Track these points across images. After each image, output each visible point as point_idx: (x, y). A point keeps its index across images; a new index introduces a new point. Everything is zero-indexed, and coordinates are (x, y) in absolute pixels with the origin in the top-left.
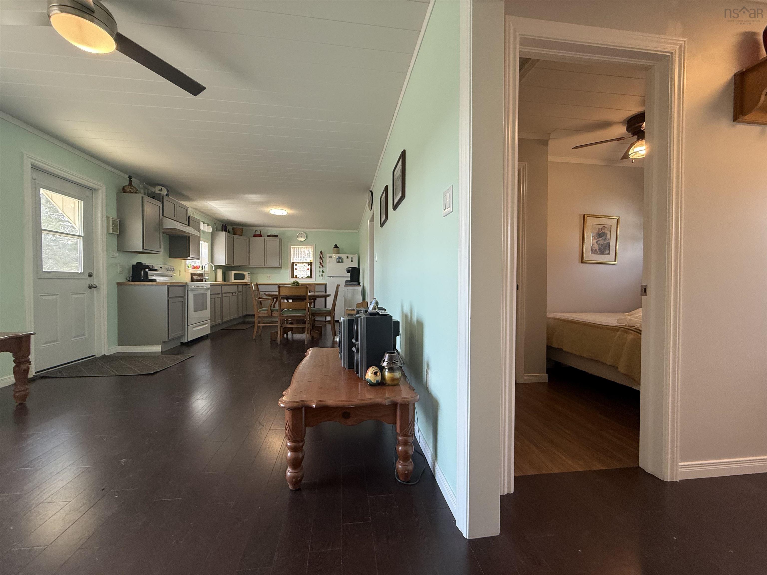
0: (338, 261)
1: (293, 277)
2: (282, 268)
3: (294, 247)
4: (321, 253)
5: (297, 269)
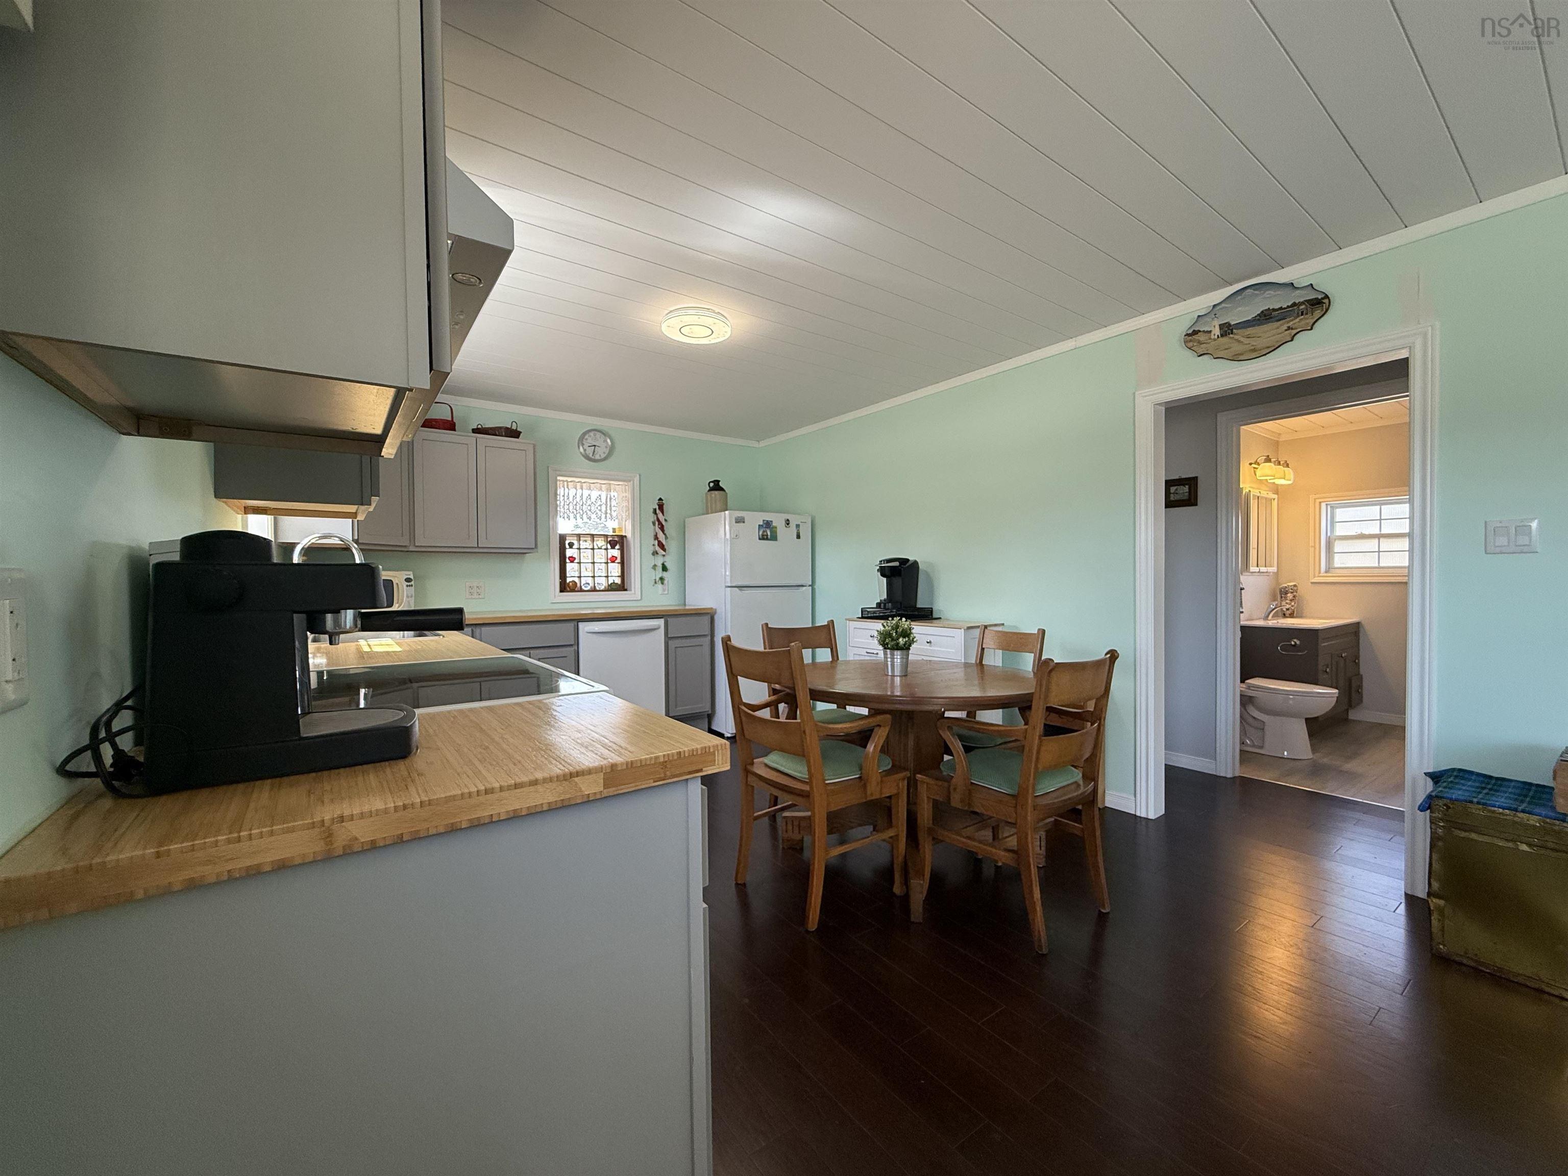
0: (763, 535)
1: (564, 587)
3: (567, 481)
4: (661, 507)
5: (575, 558)
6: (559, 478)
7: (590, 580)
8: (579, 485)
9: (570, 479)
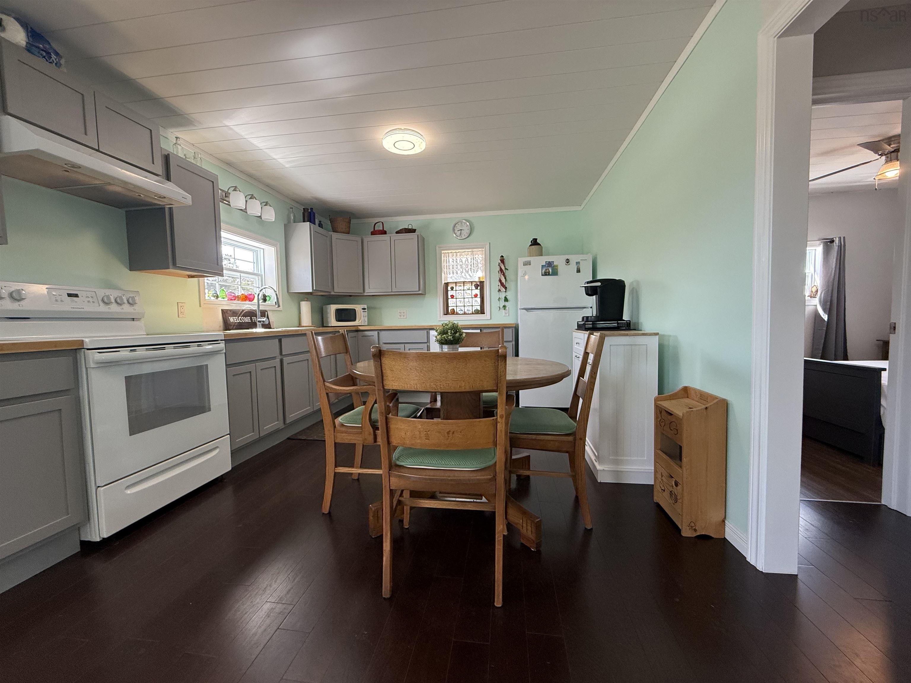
0: (545, 272)
1: (447, 313)
2: (426, 295)
3: (448, 253)
4: (502, 261)
5: (454, 296)
6: (443, 252)
7: (463, 308)
8: (455, 254)
9: (450, 251)
